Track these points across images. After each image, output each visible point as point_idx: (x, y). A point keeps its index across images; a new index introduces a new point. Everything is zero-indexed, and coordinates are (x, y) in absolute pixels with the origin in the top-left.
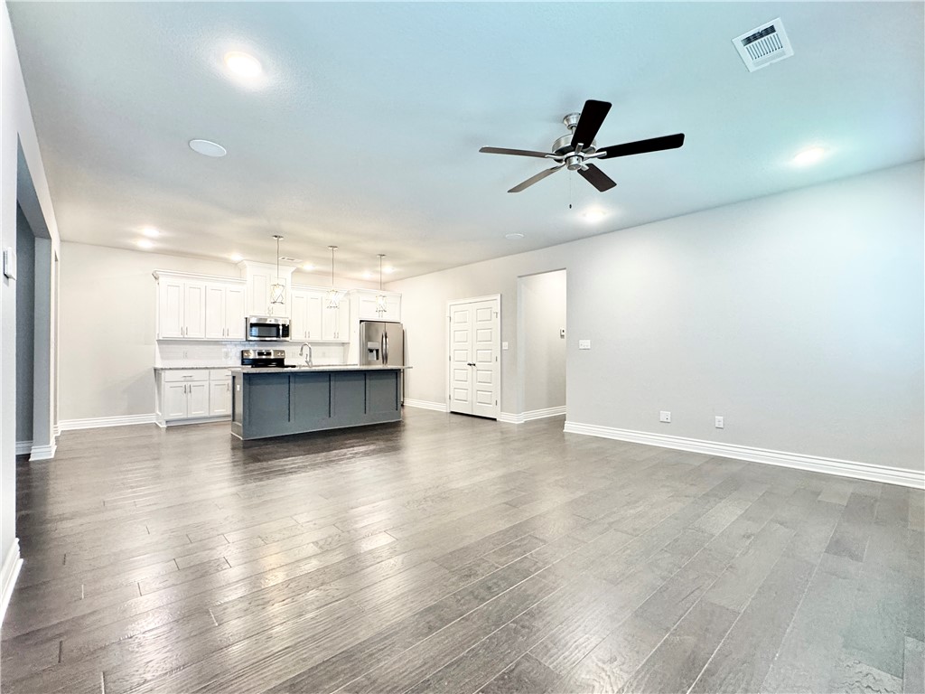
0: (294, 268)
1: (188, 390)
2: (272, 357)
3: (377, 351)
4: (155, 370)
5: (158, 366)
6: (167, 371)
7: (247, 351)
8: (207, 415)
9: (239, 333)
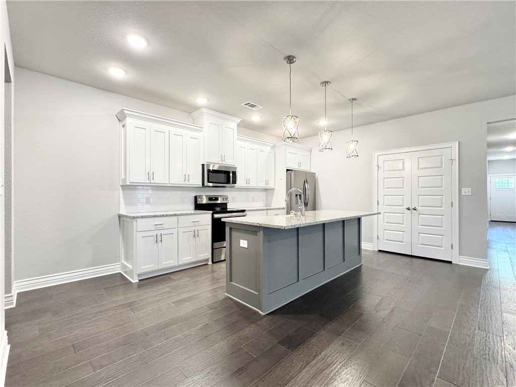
0: (239, 120)
1: (159, 239)
2: (219, 202)
3: (300, 195)
4: (120, 216)
5: (123, 212)
6: (139, 220)
7: (201, 197)
8: (176, 264)
9: (196, 179)
